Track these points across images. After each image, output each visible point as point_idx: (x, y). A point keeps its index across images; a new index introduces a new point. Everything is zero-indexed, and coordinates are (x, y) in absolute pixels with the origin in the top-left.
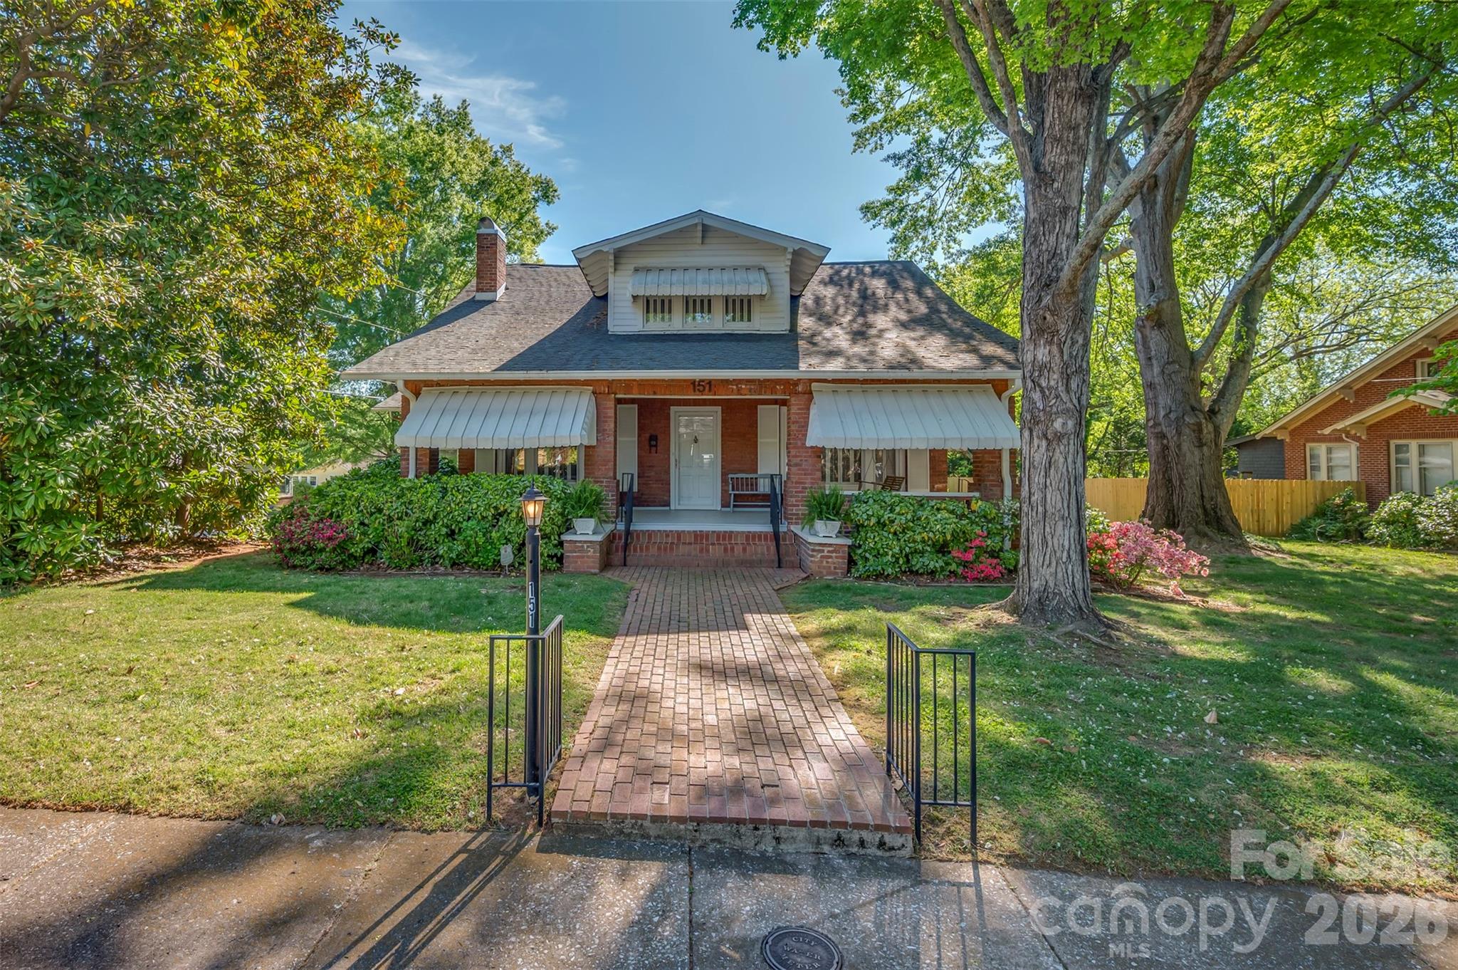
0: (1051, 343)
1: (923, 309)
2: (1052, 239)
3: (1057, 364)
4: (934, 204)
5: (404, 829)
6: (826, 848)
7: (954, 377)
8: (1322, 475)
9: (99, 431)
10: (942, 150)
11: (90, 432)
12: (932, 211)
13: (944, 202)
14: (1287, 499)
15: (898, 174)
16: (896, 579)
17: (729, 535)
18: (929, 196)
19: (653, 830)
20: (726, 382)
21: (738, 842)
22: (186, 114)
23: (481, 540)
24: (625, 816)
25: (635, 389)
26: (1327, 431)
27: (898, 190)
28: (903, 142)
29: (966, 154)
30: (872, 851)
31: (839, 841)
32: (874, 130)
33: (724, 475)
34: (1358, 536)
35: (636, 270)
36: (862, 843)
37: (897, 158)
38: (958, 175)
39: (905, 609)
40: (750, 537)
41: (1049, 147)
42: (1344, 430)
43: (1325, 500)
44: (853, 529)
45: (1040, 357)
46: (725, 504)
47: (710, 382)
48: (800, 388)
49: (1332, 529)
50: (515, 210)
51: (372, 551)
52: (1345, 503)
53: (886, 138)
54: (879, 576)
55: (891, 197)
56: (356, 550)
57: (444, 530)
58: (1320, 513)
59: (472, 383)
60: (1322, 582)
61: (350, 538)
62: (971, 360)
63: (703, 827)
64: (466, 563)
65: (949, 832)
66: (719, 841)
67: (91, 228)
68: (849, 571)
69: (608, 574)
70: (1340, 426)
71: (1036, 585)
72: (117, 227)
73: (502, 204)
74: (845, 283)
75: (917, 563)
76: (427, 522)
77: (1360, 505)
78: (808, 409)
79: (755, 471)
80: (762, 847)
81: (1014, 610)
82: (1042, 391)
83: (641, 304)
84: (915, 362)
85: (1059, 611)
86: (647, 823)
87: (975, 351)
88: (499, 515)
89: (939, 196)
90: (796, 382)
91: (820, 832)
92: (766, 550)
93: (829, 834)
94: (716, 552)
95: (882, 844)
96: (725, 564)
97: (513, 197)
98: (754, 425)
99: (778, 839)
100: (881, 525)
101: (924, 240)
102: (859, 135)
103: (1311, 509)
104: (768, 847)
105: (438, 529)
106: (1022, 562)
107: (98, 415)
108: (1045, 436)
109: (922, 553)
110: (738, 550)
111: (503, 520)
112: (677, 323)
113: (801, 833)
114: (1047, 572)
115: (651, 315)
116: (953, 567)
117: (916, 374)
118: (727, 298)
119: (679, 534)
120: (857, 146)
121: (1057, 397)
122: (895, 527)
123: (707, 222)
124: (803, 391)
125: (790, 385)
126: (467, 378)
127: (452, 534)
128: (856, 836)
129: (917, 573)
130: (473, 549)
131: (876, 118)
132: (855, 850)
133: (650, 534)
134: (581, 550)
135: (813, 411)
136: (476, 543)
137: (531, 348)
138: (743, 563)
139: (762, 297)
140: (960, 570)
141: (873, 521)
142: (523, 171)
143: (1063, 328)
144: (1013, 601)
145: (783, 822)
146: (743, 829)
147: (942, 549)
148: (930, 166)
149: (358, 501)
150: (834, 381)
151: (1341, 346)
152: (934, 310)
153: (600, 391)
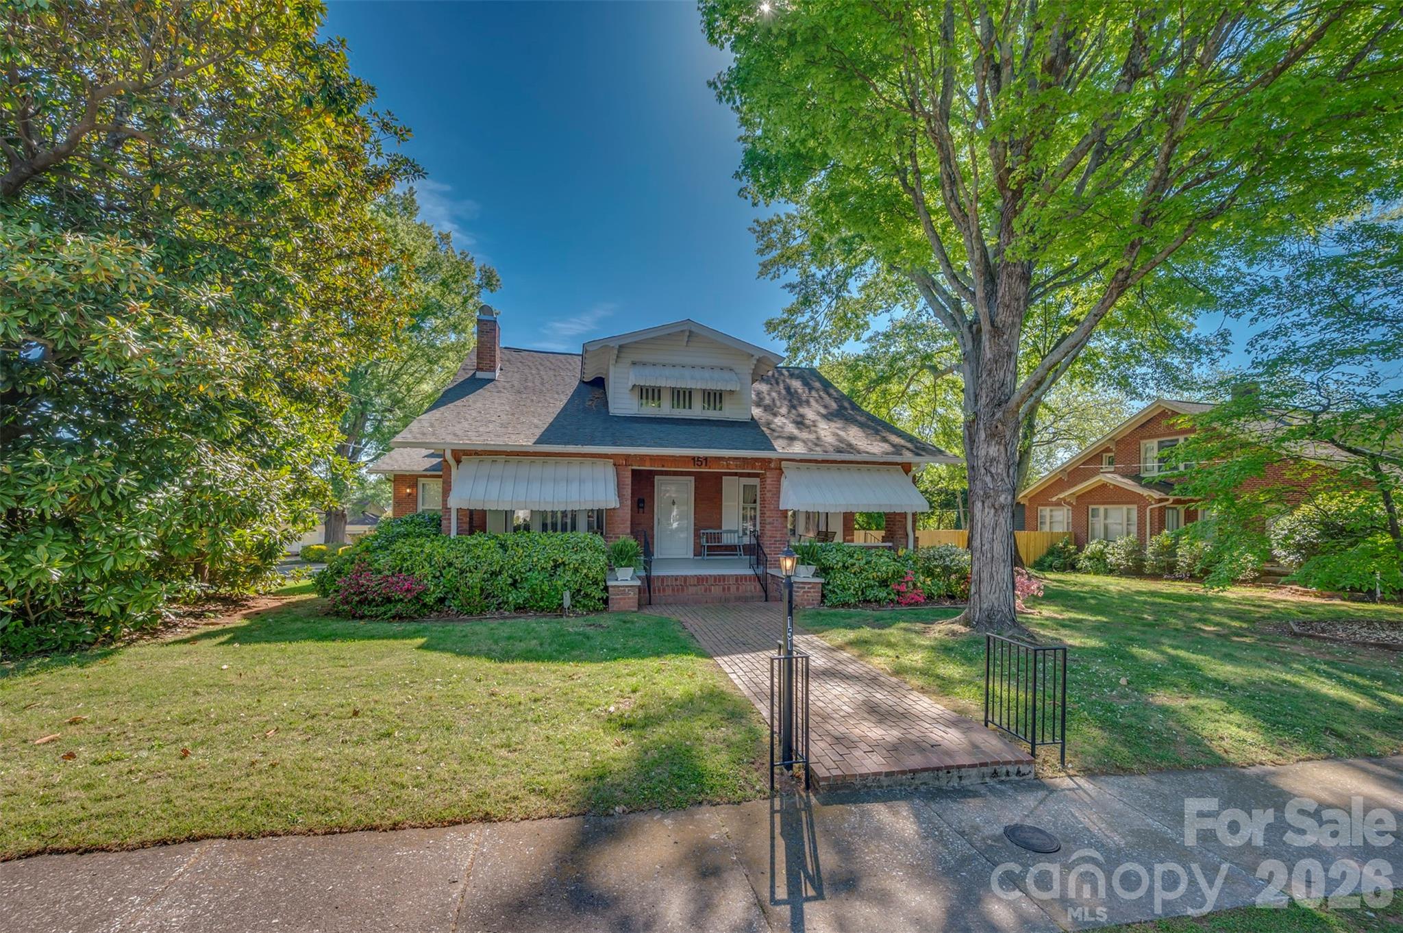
0: (1000, 444)
1: (834, 405)
2: (1002, 373)
3: (1002, 458)
4: (817, 324)
5: (718, 804)
6: (987, 780)
7: (881, 460)
8: (1046, 528)
9: (168, 493)
10: (823, 284)
11: (160, 495)
12: (815, 330)
13: (825, 326)
14: (1032, 544)
15: (792, 299)
16: (855, 606)
17: (722, 578)
18: (812, 318)
19: (885, 782)
20: (719, 459)
21: (937, 783)
22: (265, 189)
23: (546, 588)
24: (868, 775)
25: (648, 463)
26: (1054, 499)
27: (792, 311)
28: (794, 276)
29: (839, 290)
30: (1014, 777)
31: (995, 774)
32: (774, 262)
33: (696, 531)
34: (1073, 568)
35: (634, 363)
36: (1008, 774)
37: (792, 287)
38: (834, 304)
39: (890, 626)
40: (739, 579)
41: (1001, 310)
42: (1064, 499)
43: (1053, 545)
44: (824, 570)
45: (991, 453)
46: (698, 552)
47: (706, 459)
48: (772, 465)
49: (1056, 563)
50: (458, 294)
51: (441, 601)
52: (1065, 546)
53: (782, 270)
54: (845, 605)
55: (785, 316)
56: (430, 600)
57: (510, 581)
58: (1050, 552)
59: (518, 454)
60: (1085, 598)
61: (425, 591)
62: (886, 447)
63: (917, 775)
64: (532, 607)
65: (1045, 761)
66: (925, 784)
67: (188, 295)
68: (822, 602)
69: (647, 611)
70: (1061, 496)
71: (985, 606)
72: (210, 294)
73: (447, 286)
74: (773, 381)
75: (870, 594)
76: (494, 574)
77: (1072, 547)
78: (779, 481)
79: (720, 528)
80: (951, 784)
81: (967, 622)
82: (992, 476)
83: (637, 392)
84: (851, 448)
85: (1001, 622)
86: (882, 778)
87: (885, 440)
88: (556, 566)
89: (820, 318)
90: (770, 460)
91: (984, 769)
92: (754, 588)
93: (989, 770)
94: (716, 590)
95: (1018, 773)
96: (727, 600)
97: (457, 281)
98: (720, 492)
99: (960, 778)
100: (845, 567)
101: (808, 352)
102: (764, 265)
103: (1045, 551)
104: (955, 783)
105: (504, 579)
106: (973, 590)
107: (163, 477)
108: (993, 506)
109: (872, 587)
110: (733, 588)
111: (560, 570)
112: (666, 409)
113: (974, 772)
114: (993, 597)
115: (644, 401)
116: (892, 596)
117: (858, 458)
118: (704, 391)
119: (685, 578)
120: (761, 274)
121: (1002, 480)
122: (856, 569)
123: (693, 329)
124: (776, 467)
125: (766, 462)
126: (509, 449)
127: (514, 584)
128: (1004, 770)
129: (869, 601)
130: (538, 597)
131: (775, 253)
132: (1003, 778)
133: (663, 578)
134: (623, 593)
135: (785, 483)
136: (543, 591)
137: (551, 424)
138: (738, 599)
139: (732, 392)
140: (896, 598)
141: (840, 564)
142: (468, 259)
143: (1008, 434)
144: (966, 618)
145: (964, 766)
146: (941, 774)
147: (884, 583)
148: (814, 295)
149: (429, 558)
150: (801, 461)
151: (1049, 442)
152: (842, 407)
153: (619, 462)
